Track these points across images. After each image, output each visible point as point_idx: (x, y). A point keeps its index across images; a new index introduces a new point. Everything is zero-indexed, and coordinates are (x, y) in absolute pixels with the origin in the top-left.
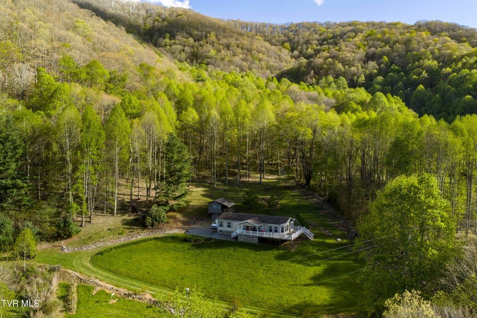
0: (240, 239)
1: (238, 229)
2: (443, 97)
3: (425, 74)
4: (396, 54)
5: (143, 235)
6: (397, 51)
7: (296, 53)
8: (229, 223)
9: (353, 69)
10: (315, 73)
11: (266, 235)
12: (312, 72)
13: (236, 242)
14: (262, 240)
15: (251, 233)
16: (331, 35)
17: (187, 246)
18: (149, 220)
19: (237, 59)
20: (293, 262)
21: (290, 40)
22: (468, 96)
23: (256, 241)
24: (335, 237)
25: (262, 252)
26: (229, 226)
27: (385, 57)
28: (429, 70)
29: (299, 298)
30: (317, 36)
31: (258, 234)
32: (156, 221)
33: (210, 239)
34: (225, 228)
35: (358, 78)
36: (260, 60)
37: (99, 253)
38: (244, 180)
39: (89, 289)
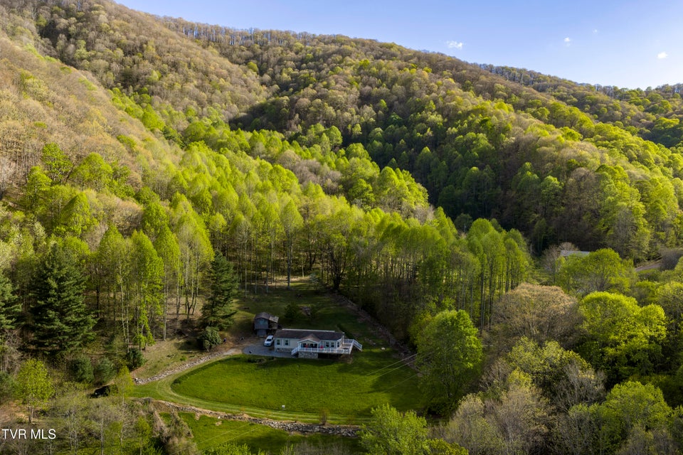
0: (301, 356)
1: (296, 346)
2: (449, 164)
3: (429, 132)
4: (395, 97)
5: (204, 360)
6: (396, 94)
7: (267, 77)
8: (287, 341)
9: (347, 114)
10: (300, 117)
11: (325, 351)
12: (297, 116)
13: (296, 359)
14: (321, 355)
15: (311, 350)
16: (311, 55)
17: (253, 366)
18: (207, 343)
19: (190, 87)
20: (353, 373)
21: (256, 57)
22: (475, 168)
23: (316, 357)
24: (378, 346)
25: (325, 367)
26: (287, 344)
27: (383, 101)
28: (433, 126)
29: (367, 403)
30: (292, 54)
31: (318, 350)
32: (213, 343)
33: (273, 358)
34: (282, 346)
35: (353, 127)
36: (222, 89)
37: (176, 382)
38: (269, 284)
39: (190, 416)
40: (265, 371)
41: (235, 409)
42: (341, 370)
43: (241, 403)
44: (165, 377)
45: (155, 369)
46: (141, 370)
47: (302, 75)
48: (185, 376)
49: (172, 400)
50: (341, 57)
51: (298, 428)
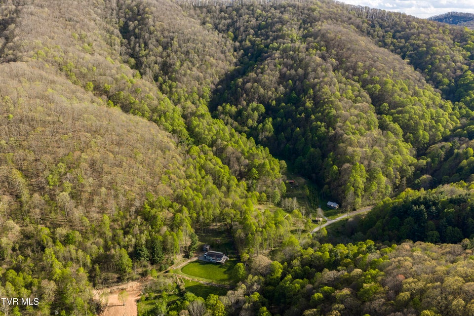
3: (303, 115)
4: (298, 77)
6: (299, 75)
7: (237, 44)
10: (246, 95)
11: (218, 261)
16: (264, 22)
18: (190, 256)
21: (233, 24)
23: (215, 263)
25: (216, 266)
27: (290, 81)
31: (216, 261)
34: (208, 258)
37: (182, 269)
38: (211, 227)
39: (184, 279)
40: (202, 266)
41: (194, 277)
42: (220, 267)
43: (196, 276)
44: (180, 267)
45: (178, 264)
46: (174, 265)
47: (257, 42)
48: (184, 267)
49: (181, 275)
50: (281, 26)
51: (207, 284)
